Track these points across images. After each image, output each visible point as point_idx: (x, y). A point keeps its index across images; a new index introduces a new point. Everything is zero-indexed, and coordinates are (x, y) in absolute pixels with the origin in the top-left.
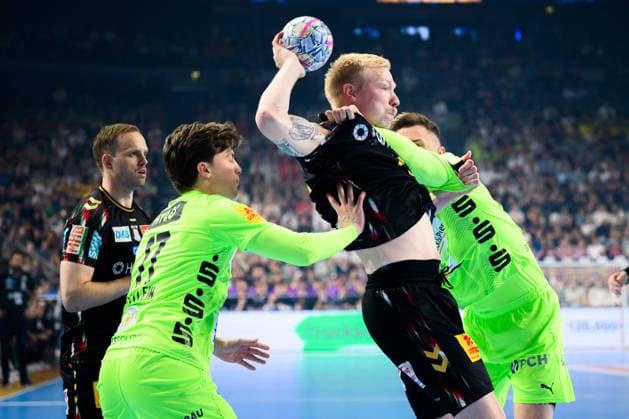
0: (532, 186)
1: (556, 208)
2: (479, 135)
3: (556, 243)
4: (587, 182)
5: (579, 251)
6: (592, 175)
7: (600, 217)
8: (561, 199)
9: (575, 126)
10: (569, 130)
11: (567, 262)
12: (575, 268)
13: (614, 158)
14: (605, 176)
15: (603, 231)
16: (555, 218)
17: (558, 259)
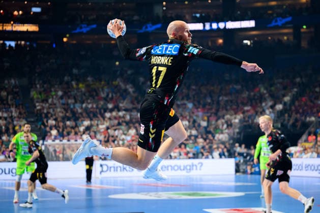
0: (59, 110)
1: (69, 119)
2: (36, 87)
3: (68, 134)
4: (82, 108)
5: (78, 137)
6: (84, 105)
7: (87, 123)
8: (71, 116)
9: (77, 85)
10: (75, 86)
11: (72, 141)
12: (76, 144)
13: (94, 98)
14: (90, 106)
15: (88, 129)
16: (68, 123)
17: (69, 141)
